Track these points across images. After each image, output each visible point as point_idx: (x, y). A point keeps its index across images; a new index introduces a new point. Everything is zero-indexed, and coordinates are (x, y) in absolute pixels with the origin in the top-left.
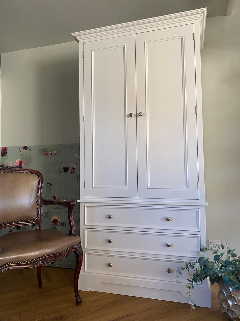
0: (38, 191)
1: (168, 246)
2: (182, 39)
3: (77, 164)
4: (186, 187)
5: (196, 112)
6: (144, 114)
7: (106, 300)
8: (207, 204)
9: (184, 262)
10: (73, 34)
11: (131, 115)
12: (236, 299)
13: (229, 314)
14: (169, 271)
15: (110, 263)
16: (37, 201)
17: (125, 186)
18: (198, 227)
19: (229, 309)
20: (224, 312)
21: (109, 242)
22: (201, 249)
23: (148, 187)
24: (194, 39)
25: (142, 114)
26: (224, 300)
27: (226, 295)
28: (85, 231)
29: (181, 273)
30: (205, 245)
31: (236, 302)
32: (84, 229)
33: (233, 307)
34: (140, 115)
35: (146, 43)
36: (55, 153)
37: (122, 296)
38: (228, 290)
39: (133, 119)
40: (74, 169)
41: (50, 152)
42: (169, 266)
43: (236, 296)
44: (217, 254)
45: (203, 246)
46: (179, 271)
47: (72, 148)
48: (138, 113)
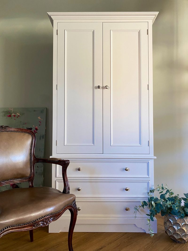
0: (31, 150)
1: (127, 190)
2: (139, 33)
3: (39, 125)
4: (140, 145)
5: (148, 89)
6: (109, 87)
7: (78, 238)
8: (156, 158)
9: (141, 202)
10: (49, 13)
11: (99, 87)
12: (180, 225)
13: (174, 236)
14: (127, 210)
15: (79, 208)
16: (31, 159)
17: (93, 145)
18: (148, 174)
19: (175, 232)
20: (170, 235)
21: (79, 190)
22: (150, 191)
23: (112, 145)
24: (148, 34)
25: (107, 87)
26: (171, 226)
27: (173, 223)
28: (57, 182)
29: (138, 210)
30: (153, 188)
31: (180, 227)
32: (56, 181)
33: (178, 231)
34: (106, 87)
35: (111, 31)
36: (19, 115)
37: (84, 233)
38: (174, 219)
39: (100, 90)
40: (37, 129)
41: (13, 114)
42: (126, 205)
43: (180, 222)
44: (162, 193)
45: (152, 188)
46: (136, 209)
47: (35, 111)
48: (104, 85)
